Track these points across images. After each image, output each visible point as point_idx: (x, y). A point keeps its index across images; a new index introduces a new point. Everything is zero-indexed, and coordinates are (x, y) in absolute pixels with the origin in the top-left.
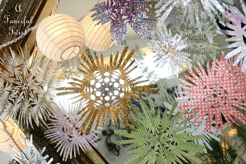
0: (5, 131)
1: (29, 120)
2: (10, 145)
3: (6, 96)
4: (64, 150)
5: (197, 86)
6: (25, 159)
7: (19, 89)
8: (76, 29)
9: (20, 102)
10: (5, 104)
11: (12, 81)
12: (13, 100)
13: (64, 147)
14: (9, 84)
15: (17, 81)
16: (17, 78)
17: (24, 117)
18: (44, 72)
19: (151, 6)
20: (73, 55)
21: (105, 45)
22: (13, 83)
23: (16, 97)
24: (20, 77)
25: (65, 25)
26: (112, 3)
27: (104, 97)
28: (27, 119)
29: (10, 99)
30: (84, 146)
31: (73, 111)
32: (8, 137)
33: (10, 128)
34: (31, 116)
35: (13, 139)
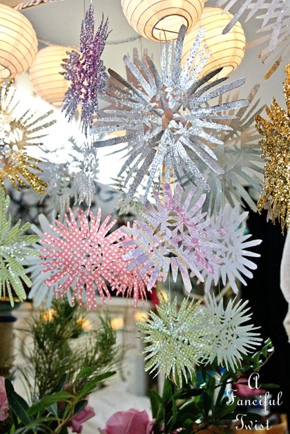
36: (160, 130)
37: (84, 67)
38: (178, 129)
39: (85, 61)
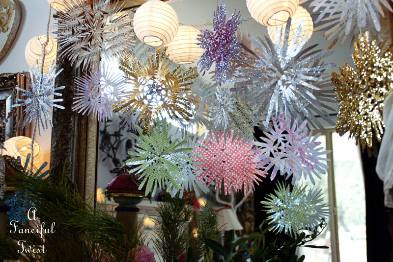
0: (43, 46)
1: (74, 57)
2: (37, 60)
3: (73, 24)
4: (79, 103)
5: (219, 144)
6: (39, 82)
7: (88, 28)
8: (173, 30)
9: (79, 38)
10: (68, 28)
11: (88, 17)
12: (76, 32)
13: (81, 100)
14: (84, 18)
15: (92, 21)
16: (94, 19)
17: (72, 51)
18: (117, 34)
19: (236, 64)
20: (153, 44)
21: (179, 59)
22: (87, 20)
23: (80, 32)
24: (97, 21)
25: (169, 20)
26: (217, 38)
27: (147, 94)
28: (73, 54)
29: (74, 29)
30: (96, 113)
31: (112, 81)
32: (42, 53)
33: (48, 49)
34: (78, 56)
35: (44, 58)
36: (275, 81)
37: (218, 40)
38: (288, 81)
39: (218, 37)
